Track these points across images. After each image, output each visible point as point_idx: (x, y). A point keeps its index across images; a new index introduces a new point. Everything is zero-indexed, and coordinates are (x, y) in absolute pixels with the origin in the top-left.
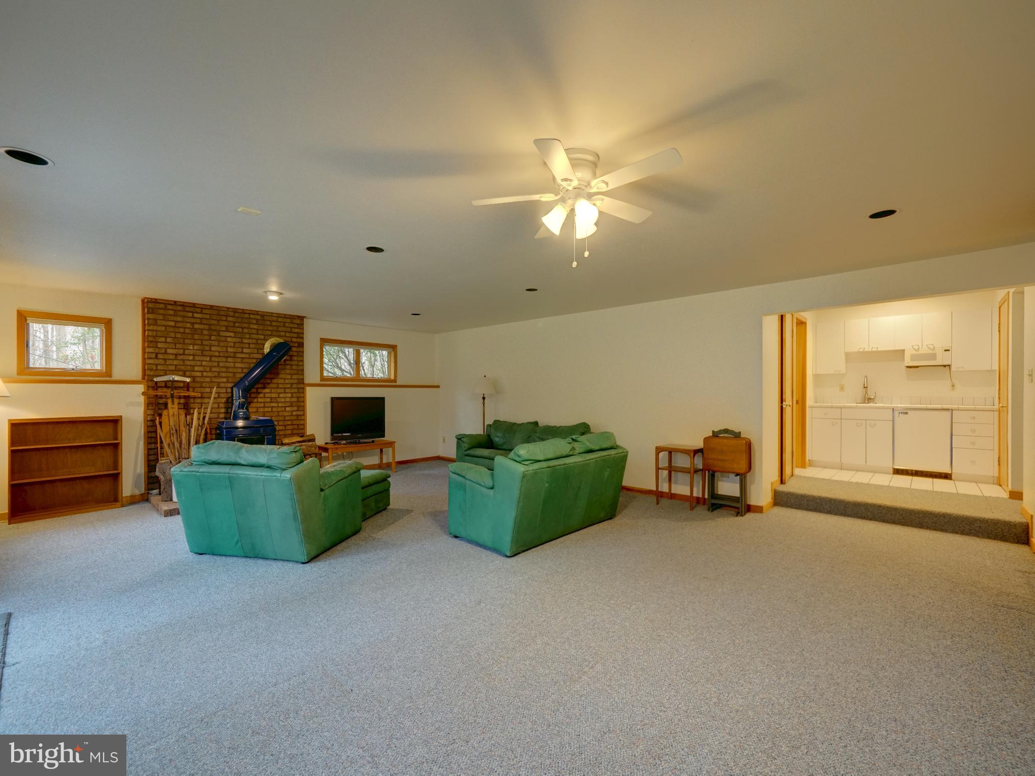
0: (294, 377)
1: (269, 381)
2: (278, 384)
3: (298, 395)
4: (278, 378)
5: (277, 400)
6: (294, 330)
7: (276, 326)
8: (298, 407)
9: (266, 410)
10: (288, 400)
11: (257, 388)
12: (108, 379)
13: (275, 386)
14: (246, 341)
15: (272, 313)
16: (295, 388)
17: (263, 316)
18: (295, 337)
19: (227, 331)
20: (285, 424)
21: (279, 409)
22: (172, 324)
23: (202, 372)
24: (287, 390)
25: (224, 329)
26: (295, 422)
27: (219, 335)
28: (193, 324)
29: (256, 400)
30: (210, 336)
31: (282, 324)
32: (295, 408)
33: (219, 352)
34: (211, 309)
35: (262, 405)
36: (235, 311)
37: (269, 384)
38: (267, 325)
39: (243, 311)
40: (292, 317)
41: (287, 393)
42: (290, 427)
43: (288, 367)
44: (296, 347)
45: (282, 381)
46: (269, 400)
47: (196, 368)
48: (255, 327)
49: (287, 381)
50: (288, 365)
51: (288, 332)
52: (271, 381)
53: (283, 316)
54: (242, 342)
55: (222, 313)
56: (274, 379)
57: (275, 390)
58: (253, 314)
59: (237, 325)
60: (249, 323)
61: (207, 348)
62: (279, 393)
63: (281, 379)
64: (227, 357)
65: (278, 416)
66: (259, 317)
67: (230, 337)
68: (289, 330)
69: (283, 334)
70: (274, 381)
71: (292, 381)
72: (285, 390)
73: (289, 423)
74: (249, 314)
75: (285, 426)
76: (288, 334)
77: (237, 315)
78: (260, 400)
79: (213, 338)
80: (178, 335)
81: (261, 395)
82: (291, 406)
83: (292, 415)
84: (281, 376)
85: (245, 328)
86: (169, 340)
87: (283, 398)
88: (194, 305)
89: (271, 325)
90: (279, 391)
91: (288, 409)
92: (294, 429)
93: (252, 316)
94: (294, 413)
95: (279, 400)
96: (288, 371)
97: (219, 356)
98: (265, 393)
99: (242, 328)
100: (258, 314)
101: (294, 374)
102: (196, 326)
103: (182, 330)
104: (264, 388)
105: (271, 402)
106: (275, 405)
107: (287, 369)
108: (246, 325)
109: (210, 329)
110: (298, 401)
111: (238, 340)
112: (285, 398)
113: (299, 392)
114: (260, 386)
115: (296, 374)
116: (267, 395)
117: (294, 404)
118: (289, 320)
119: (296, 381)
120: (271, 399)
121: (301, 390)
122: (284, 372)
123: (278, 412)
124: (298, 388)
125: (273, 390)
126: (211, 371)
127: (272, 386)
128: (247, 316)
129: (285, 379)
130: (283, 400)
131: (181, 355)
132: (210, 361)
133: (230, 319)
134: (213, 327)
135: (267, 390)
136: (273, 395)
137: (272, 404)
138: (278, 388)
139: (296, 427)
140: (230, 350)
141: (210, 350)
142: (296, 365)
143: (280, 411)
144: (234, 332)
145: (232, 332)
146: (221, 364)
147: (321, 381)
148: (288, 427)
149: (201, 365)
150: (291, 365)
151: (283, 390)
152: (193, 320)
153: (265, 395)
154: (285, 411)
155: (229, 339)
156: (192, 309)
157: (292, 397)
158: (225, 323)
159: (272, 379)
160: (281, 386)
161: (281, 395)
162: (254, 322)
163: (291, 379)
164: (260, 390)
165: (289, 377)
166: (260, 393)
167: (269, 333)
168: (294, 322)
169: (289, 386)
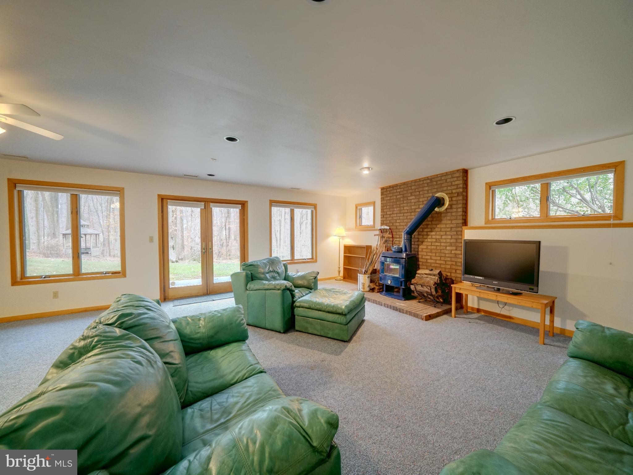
0: (454, 222)
1: (434, 226)
2: (441, 228)
3: (456, 237)
4: (441, 224)
5: (440, 240)
6: (453, 183)
7: (440, 184)
8: (456, 247)
9: (433, 247)
10: (448, 241)
11: (427, 232)
12: (374, 229)
13: (439, 230)
14: (421, 200)
15: (437, 175)
16: (454, 231)
17: (431, 179)
18: (454, 189)
19: (411, 195)
20: (446, 260)
21: (442, 248)
22: (389, 198)
23: (400, 223)
24: (448, 233)
25: (410, 195)
26: (453, 259)
27: (407, 199)
28: (396, 196)
29: (426, 240)
30: (403, 201)
31: (444, 181)
32: (454, 248)
33: (407, 210)
34: (404, 184)
35: (430, 244)
36: (415, 181)
37: (435, 228)
38: (433, 185)
39: (420, 180)
40: (452, 173)
41: (448, 235)
42: (450, 263)
43: (449, 214)
44: (455, 197)
45: (444, 226)
46: (434, 240)
47: (398, 221)
48: (427, 189)
49: (448, 226)
50: (449, 212)
51: (450, 186)
52: (436, 226)
53: (445, 174)
54: (419, 201)
55: (409, 185)
56: (438, 224)
57: (439, 233)
58: (426, 180)
59: (417, 190)
60: (423, 187)
61: (402, 208)
62: (442, 236)
63: (443, 224)
64: (411, 212)
65: (441, 253)
66: (429, 181)
67: (413, 199)
68: (450, 184)
69: (445, 188)
70: (438, 226)
71: (452, 226)
72: (446, 233)
73: (449, 259)
74: (423, 181)
75: (446, 261)
76: (449, 188)
77: (416, 184)
78: (429, 240)
79: (405, 202)
80: (391, 204)
81: (430, 237)
82: (451, 246)
83: (451, 253)
84: (443, 222)
85: (421, 191)
86: (388, 207)
87: (444, 239)
88: (397, 185)
89: (437, 184)
90: (442, 233)
91: (448, 248)
92: (453, 265)
93: (425, 182)
94: (453, 252)
95: (442, 240)
96: (448, 218)
97: (407, 213)
98: (432, 235)
99: (419, 192)
100: (428, 179)
101: (453, 220)
102: (398, 197)
103: (392, 201)
104: (431, 231)
105: (436, 242)
106: (439, 244)
107: (448, 216)
108: (421, 189)
109: (404, 197)
110: (456, 242)
111: (417, 200)
112: (446, 239)
113: (457, 234)
114: (429, 230)
115: (455, 220)
116: (434, 237)
117: (453, 244)
118: (450, 176)
119: (455, 225)
120: (436, 240)
121: (460, 233)
122: (445, 219)
123: (441, 250)
124: (457, 231)
125: (438, 233)
126: (403, 222)
127: (437, 229)
128: (422, 182)
129: (446, 224)
130: (445, 241)
131: (392, 214)
132: (404, 216)
133: (413, 188)
134: (405, 195)
135: (433, 233)
136: (438, 237)
137: (437, 244)
138: (441, 231)
139: (454, 263)
140: (413, 207)
141: (403, 210)
142: (455, 212)
143: (442, 249)
144: (415, 196)
145: (414, 196)
146: (408, 217)
147: (485, 224)
148: (447, 263)
149: (400, 219)
150: (452, 212)
151: (445, 233)
152: (396, 194)
153: (432, 237)
154: (446, 250)
155: (412, 201)
156: (396, 188)
157: (451, 239)
158: (411, 191)
159: (436, 225)
160: (443, 230)
161: (443, 237)
162: (426, 185)
163: (451, 223)
164: (429, 233)
165: (449, 222)
166: (429, 235)
167: (435, 190)
168: (454, 176)
169: (449, 230)
